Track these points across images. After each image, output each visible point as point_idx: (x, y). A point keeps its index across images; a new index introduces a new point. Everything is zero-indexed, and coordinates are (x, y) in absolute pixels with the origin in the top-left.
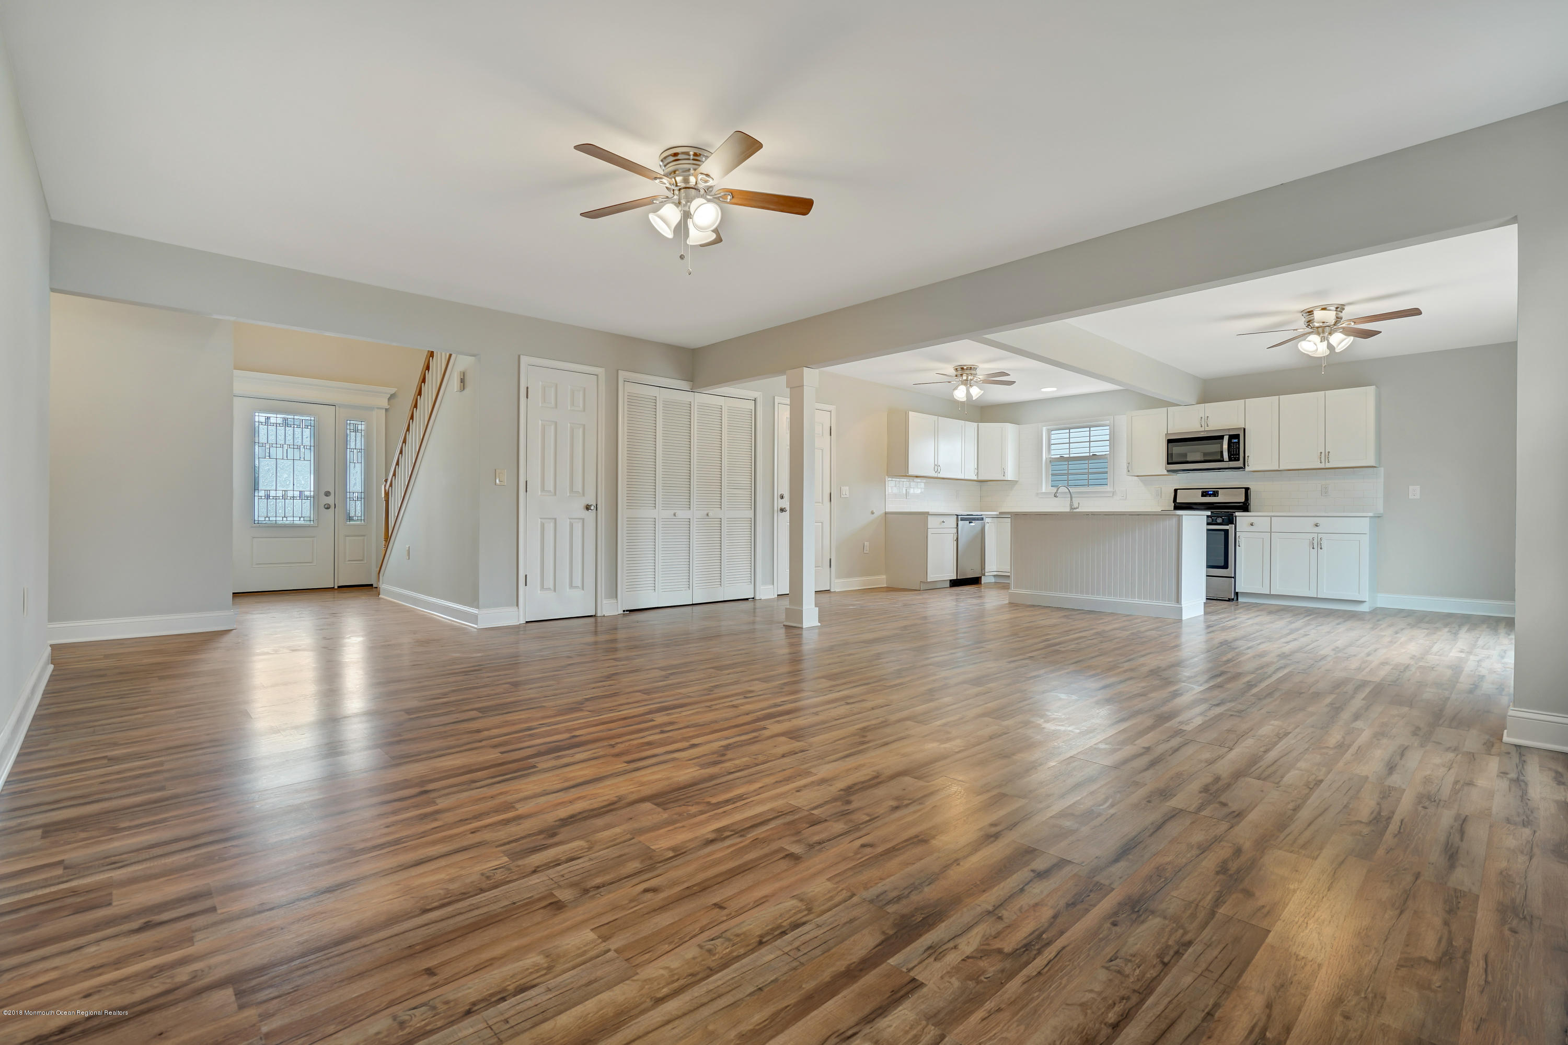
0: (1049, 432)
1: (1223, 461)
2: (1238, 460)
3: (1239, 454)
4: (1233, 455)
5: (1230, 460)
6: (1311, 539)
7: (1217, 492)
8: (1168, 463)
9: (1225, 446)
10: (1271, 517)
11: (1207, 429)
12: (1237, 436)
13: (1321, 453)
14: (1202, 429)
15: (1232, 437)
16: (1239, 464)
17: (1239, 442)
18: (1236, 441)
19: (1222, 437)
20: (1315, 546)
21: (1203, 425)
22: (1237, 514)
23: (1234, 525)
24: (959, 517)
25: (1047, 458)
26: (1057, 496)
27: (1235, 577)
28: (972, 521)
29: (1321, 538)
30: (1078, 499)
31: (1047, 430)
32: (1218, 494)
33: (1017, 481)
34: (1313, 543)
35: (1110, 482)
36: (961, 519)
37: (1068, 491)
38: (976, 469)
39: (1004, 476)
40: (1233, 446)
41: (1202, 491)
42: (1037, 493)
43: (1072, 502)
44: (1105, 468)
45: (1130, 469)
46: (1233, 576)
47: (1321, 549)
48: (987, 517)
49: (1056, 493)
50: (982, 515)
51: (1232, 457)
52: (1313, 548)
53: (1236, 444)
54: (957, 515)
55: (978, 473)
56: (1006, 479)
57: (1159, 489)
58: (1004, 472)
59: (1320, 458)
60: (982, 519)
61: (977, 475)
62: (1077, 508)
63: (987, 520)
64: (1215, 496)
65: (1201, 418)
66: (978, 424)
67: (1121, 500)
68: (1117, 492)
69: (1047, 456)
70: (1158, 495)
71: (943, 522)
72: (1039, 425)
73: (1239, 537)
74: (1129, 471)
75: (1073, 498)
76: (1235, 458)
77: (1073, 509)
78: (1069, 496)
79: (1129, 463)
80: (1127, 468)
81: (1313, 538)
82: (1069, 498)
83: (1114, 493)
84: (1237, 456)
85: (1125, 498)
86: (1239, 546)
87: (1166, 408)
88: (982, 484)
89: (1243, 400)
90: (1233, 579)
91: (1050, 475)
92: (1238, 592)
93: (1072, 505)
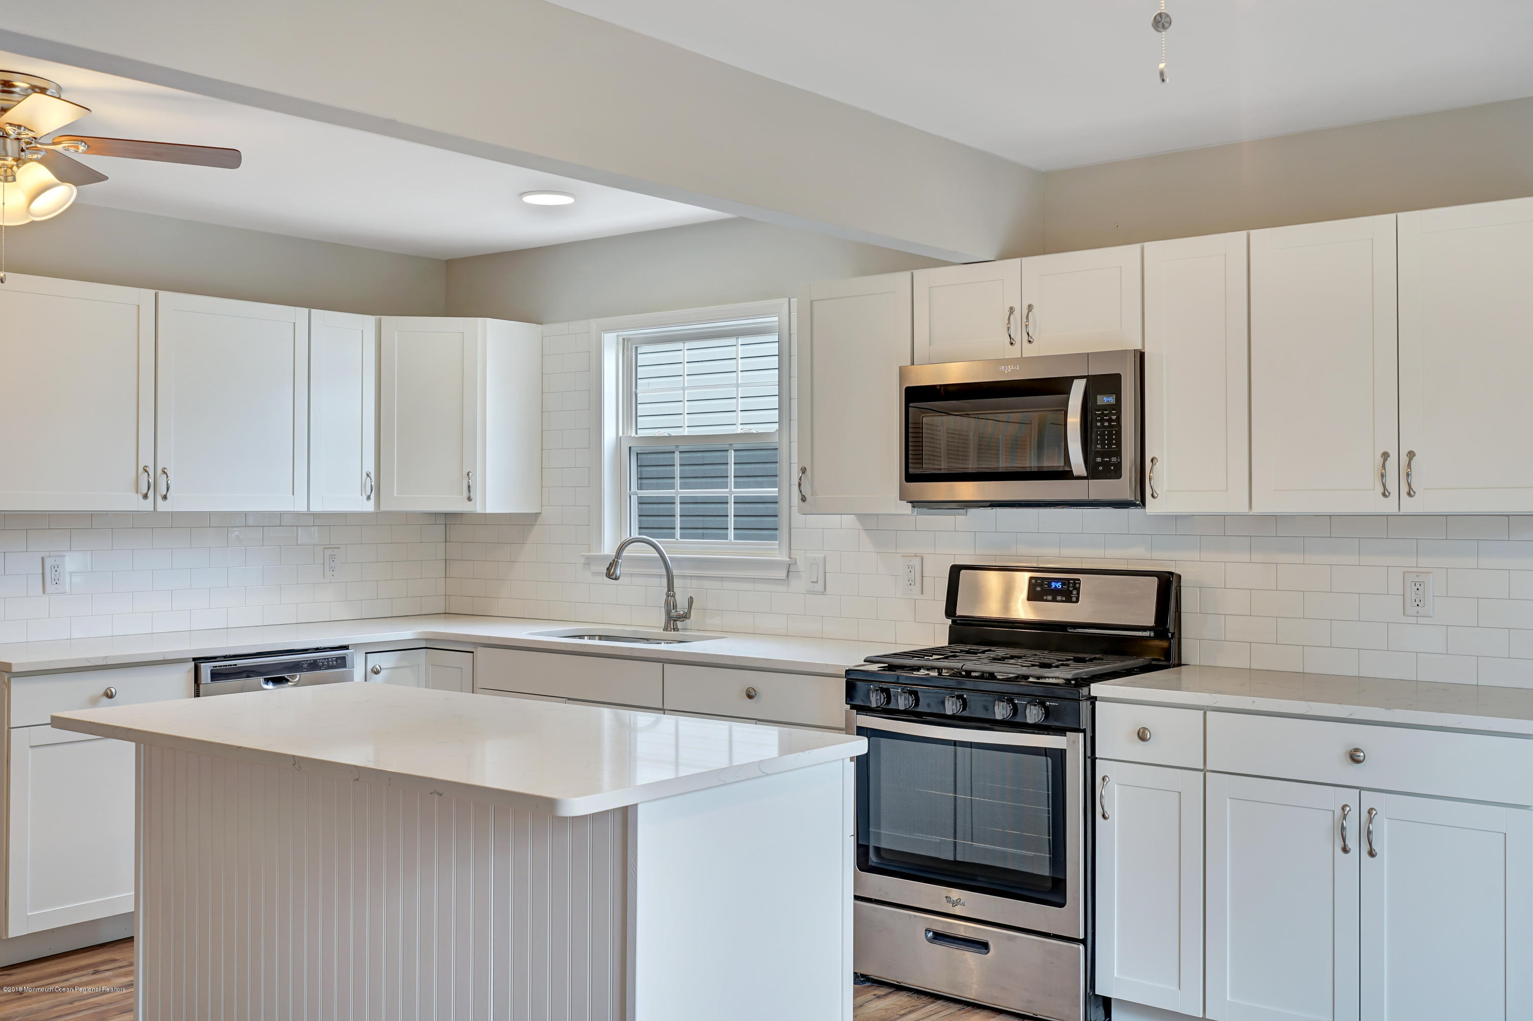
0: (629, 348)
1: (1065, 474)
2: (1120, 472)
3: (1118, 453)
4: (1101, 453)
5: (1091, 472)
6: (1339, 812)
7: (1076, 584)
8: (910, 477)
9: (1074, 419)
10: (1205, 709)
11: (1030, 351)
12: (1111, 383)
13: (1386, 456)
14: (1014, 353)
15: (1095, 385)
16: (1122, 487)
17: (1117, 406)
18: (1109, 400)
19: (1064, 387)
20: (1352, 843)
21: (1017, 338)
22: (1096, 689)
23: (1081, 735)
24: (206, 669)
25: (619, 440)
26: (618, 572)
27: (1089, 941)
28: (286, 675)
29: (1370, 812)
30: (694, 583)
31: (618, 344)
32: (1078, 594)
33: (537, 515)
34: (1343, 828)
35: (784, 532)
36: (216, 675)
37: (658, 555)
38: (372, 476)
39: (469, 499)
40: (1102, 421)
41: (1031, 578)
42: (587, 558)
43: (674, 596)
44: (771, 478)
45: (806, 491)
46: (1082, 937)
47: (1372, 854)
48: (371, 650)
49: (613, 564)
50: (345, 647)
51: (1099, 460)
52: (1345, 850)
53: (1110, 414)
54: (194, 659)
55: (377, 489)
56: (479, 510)
57: (916, 562)
58: (469, 487)
59: (1383, 476)
60: (341, 662)
61: (372, 496)
62: (686, 616)
63: (375, 660)
64: (1069, 600)
65: (1012, 310)
66: (380, 319)
67: (810, 592)
68: (801, 565)
69: (620, 434)
70: (913, 583)
71: (109, 695)
72: (594, 323)
73: (1104, 779)
74: (804, 499)
75: (677, 583)
76: (1106, 465)
77: (675, 621)
78: (664, 572)
79: (804, 470)
80: (800, 485)
81: (1343, 808)
82: (665, 581)
83: (790, 569)
84: (1114, 459)
85: (819, 587)
86: (1104, 816)
87: (907, 274)
88: (449, 519)
89: (1137, 247)
90: (1082, 947)
91: (634, 499)
92: (1110, 999)
93: (670, 605)
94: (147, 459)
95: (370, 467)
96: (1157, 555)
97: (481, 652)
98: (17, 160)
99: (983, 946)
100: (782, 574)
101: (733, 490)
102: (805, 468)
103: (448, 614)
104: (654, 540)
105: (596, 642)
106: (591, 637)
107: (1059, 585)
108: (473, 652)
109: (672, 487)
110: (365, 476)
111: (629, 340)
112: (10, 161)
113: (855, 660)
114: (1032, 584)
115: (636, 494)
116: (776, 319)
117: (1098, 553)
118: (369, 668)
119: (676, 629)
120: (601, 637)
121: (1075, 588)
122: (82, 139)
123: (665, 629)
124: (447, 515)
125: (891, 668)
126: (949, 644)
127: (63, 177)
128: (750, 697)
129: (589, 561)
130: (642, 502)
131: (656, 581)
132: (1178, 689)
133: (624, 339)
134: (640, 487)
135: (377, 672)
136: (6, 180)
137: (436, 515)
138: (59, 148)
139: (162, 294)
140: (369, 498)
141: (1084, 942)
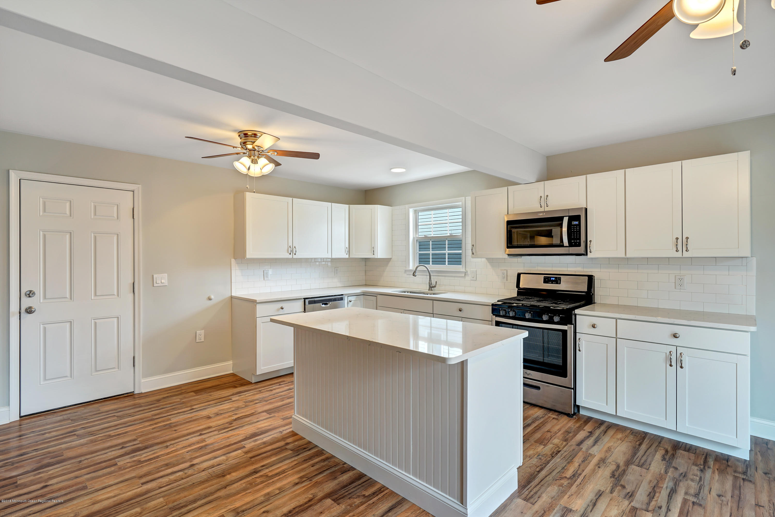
0: (416, 212)
1: (562, 246)
2: (579, 245)
3: (580, 239)
4: (574, 239)
5: (571, 245)
6: (668, 353)
7: (560, 279)
8: (508, 247)
9: (565, 229)
10: (616, 319)
11: (547, 209)
12: (578, 218)
13: (677, 239)
14: (542, 210)
15: (571, 219)
16: (581, 249)
17: (579, 225)
18: (577, 223)
19: (561, 219)
20: (674, 363)
21: (543, 205)
22: (577, 311)
23: (572, 326)
24: (307, 301)
25: (414, 238)
26: (416, 274)
27: (575, 389)
28: (327, 303)
29: (681, 354)
30: (437, 277)
31: (413, 211)
32: (560, 281)
33: (391, 259)
34: (671, 359)
35: (463, 263)
36: (310, 303)
37: (427, 269)
38: (348, 248)
39: (374, 254)
40: (574, 229)
41: (544, 277)
42: (405, 270)
43: (431, 281)
44: (460, 248)
45: (474, 252)
46: (573, 387)
47: (681, 367)
48: (349, 295)
49: (415, 272)
50: (342, 295)
51: (573, 241)
52: (671, 365)
53: (577, 227)
54: (304, 298)
55: (349, 251)
56: (376, 257)
57: (505, 272)
58: (374, 251)
59: (677, 245)
60: (342, 299)
61: (348, 253)
62: (435, 287)
63: (350, 298)
64: (557, 283)
65: (541, 197)
66: (350, 206)
67: (471, 280)
68: (469, 272)
69: (414, 236)
70: (504, 278)
71: (282, 308)
72: (407, 206)
73: (579, 339)
74: (473, 254)
75: (432, 277)
76: (575, 243)
77: (431, 288)
78: (428, 274)
79: (473, 246)
80: (472, 250)
81: (670, 352)
82: (428, 277)
83: (466, 273)
84: (578, 241)
85: (475, 279)
86: (579, 350)
87: (506, 188)
88: (366, 260)
89: (585, 176)
90: (572, 390)
91: (418, 254)
92: (579, 406)
93: (430, 284)
94: (290, 244)
95: (347, 246)
96: (585, 270)
97: (379, 297)
98: (258, 157)
99: (538, 388)
100: (464, 275)
101: (447, 251)
102: (473, 245)
103: (366, 285)
104: (426, 265)
105: (409, 294)
106: (408, 292)
107: (554, 279)
108: (376, 296)
109: (429, 251)
110: (346, 248)
111: (416, 210)
112: (256, 158)
113: (494, 300)
114: (545, 279)
115: (418, 252)
116: (461, 203)
117: (550, 269)
118: (349, 301)
119: (432, 290)
120: (410, 292)
121: (559, 280)
122: (275, 151)
123: (429, 290)
124: (365, 259)
125: (505, 303)
126: (517, 296)
127: (270, 162)
128: (460, 311)
129: (406, 271)
130: (420, 255)
131: (425, 277)
132: (594, 311)
133: (415, 210)
134: (420, 251)
135: (351, 302)
136: (255, 164)
137: (363, 259)
138: (269, 154)
139: (294, 199)
140: (347, 254)
141: (573, 389)
